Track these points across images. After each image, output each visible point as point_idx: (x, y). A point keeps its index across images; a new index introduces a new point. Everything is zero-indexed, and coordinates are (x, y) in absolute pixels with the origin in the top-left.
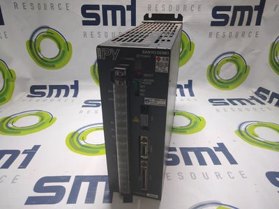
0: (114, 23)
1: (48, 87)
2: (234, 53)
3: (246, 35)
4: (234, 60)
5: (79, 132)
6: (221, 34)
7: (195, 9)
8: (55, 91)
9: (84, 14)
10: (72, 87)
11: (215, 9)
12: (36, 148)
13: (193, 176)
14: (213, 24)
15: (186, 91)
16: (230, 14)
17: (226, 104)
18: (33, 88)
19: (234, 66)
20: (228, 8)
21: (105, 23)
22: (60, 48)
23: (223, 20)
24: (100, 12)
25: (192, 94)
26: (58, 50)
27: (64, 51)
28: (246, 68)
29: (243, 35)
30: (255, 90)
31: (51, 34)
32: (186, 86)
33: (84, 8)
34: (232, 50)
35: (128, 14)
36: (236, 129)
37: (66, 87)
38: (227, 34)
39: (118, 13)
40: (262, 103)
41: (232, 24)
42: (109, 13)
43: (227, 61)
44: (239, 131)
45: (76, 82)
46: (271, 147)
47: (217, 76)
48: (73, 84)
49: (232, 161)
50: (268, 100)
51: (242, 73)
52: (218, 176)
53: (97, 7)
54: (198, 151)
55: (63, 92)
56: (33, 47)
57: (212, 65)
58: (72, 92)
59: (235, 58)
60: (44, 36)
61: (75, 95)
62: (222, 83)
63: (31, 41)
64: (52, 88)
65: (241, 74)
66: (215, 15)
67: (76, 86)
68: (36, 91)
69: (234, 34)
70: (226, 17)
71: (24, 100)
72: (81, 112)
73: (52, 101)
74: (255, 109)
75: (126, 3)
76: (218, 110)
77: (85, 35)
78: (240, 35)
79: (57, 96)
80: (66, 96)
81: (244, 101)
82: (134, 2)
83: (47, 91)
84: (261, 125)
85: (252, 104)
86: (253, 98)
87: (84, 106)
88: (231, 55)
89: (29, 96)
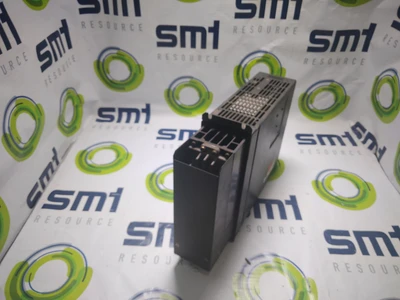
0: (193, 45)
1: (117, 111)
2: (332, 81)
3: (350, 62)
4: (332, 89)
5: (157, 173)
6: (319, 61)
7: (290, 32)
8: (125, 115)
9: (159, 35)
12: (120, 191)
14: (310, 49)
16: (331, 39)
18: (101, 111)
19: (331, 96)
20: (330, 33)
21: (183, 45)
22: (131, 70)
23: (322, 46)
27: (135, 75)
28: (346, 99)
29: (346, 62)
30: (353, 124)
31: (121, 56)
33: (160, 29)
34: (331, 79)
35: (210, 37)
36: (314, 178)
38: (326, 61)
40: (354, 144)
41: (333, 50)
42: (188, 34)
43: (324, 89)
44: (317, 182)
45: (148, 106)
46: (340, 204)
47: (310, 106)
49: (298, 216)
50: (362, 139)
53: (174, 28)
56: (101, 68)
57: (306, 93)
58: (143, 116)
59: (334, 87)
60: (114, 58)
61: (147, 121)
63: (98, 61)
64: (121, 111)
65: (339, 104)
66: (312, 39)
67: (147, 110)
68: (104, 114)
69: (334, 61)
70: (326, 43)
71: (94, 127)
72: (156, 146)
73: (123, 128)
74: (343, 152)
75: (208, 24)
76: (302, 151)
77: (159, 57)
78: (341, 62)
79: (128, 121)
80: (137, 121)
81: (335, 139)
82: (217, 23)
83: (116, 114)
84: (342, 175)
85: (343, 144)
86: (347, 135)
87: (158, 138)
88: (329, 83)
89: (98, 120)
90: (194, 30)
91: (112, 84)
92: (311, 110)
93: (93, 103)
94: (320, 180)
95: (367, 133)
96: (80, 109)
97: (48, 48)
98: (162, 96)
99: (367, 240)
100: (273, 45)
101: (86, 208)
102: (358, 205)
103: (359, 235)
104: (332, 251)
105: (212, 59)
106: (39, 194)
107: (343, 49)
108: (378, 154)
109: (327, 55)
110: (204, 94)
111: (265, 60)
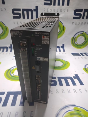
2: (83, 32)
5: (11, 69)
6: (78, 23)
7: (66, 11)
11: (76, 11)
13: (63, 91)
14: (74, 18)
15: (62, 49)
16: (82, 13)
17: (79, 55)
19: (83, 38)
21: (24, 18)
22: (3, 29)
23: (79, 16)
24: (21, 12)
25: (64, 51)
26: (2, 30)
27: (5, 31)
32: (62, 47)
33: (14, 10)
34: (83, 31)
35: (34, 13)
36: (84, 67)
38: (81, 23)
39: (30, 13)
41: (83, 18)
42: (25, 12)
43: (80, 35)
44: (85, 68)
47: (75, 42)
48: (10, 46)
49: (82, 84)
52: (75, 91)
54: (66, 79)
55: (5, 50)
57: (74, 37)
58: (9, 50)
59: (84, 34)
62: (78, 45)
66: (75, 14)
69: (84, 23)
70: (80, 15)
75: (33, 8)
77: (14, 23)
78: (86, 23)
79: (3, 52)
81: (87, 54)
82: (37, 7)
90: (28, 10)
92: (76, 44)
94: (87, 67)
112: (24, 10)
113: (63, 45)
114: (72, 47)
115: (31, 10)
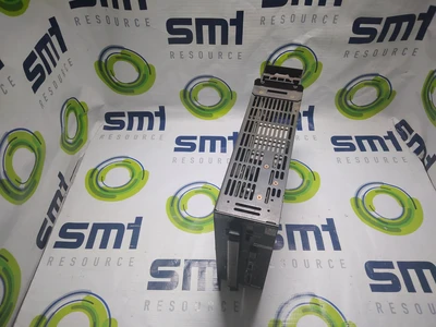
0: (212, 41)
1: (126, 115)
2: (377, 75)
3: (399, 53)
4: (376, 84)
5: (178, 196)
6: (362, 53)
7: (329, 22)
8: (136, 120)
9: (170, 30)
10: (157, 115)
11: (357, 22)
12: (139, 220)
13: (295, 263)
14: (352, 41)
15: (305, 120)
16: (379, 28)
18: (108, 117)
19: (374, 91)
20: (378, 21)
21: (200, 41)
22: (139, 71)
23: (368, 36)
24: (192, 28)
26: (137, 74)
27: (145, 76)
28: (391, 94)
29: (394, 52)
30: (397, 121)
31: (126, 55)
32: (305, 114)
33: (170, 23)
34: (375, 72)
35: (232, 30)
36: (353, 195)
37: (149, 115)
38: (371, 52)
39: (218, 29)
40: (399, 148)
41: (381, 40)
42: (205, 28)
43: (366, 84)
44: (356, 199)
45: (162, 109)
46: (383, 227)
47: (349, 102)
48: (158, 110)
49: (337, 246)
50: (408, 141)
51: (384, 98)
52: (319, 264)
53: (188, 21)
55: (146, 120)
56: (104, 69)
57: (344, 89)
58: (157, 121)
59: (377, 81)
60: (118, 58)
61: (162, 127)
62: (354, 109)
63: (100, 62)
64: (131, 115)
65: (382, 100)
67: (161, 113)
69: (381, 52)
70: (373, 32)
71: (102, 137)
72: (174, 160)
73: (136, 137)
74: (386, 160)
75: (229, 15)
76: (339, 160)
77: (172, 55)
78: (389, 53)
79: (140, 128)
80: (150, 128)
81: (376, 142)
82: (240, 14)
83: (126, 120)
84: (385, 189)
85: (386, 148)
86: (390, 136)
87: (176, 150)
88: (372, 78)
89: (106, 128)
91: (118, 87)
92: (350, 107)
93: (98, 108)
94: (360, 197)
95: (413, 134)
96: (84, 118)
97: (39, 61)
98: (178, 98)
99: (412, 273)
100: (308, 36)
101: (104, 245)
102: (403, 228)
103: (404, 266)
104: (375, 288)
105: (234, 56)
106: (50, 229)
107: (393, 38)
108: (426, 162)
109: (373, 46)
110: (225, 93)
111: (298, 54)
112: (200, 22)
113: (312, 108)
114: (337, 113)
115: (222, 22)
